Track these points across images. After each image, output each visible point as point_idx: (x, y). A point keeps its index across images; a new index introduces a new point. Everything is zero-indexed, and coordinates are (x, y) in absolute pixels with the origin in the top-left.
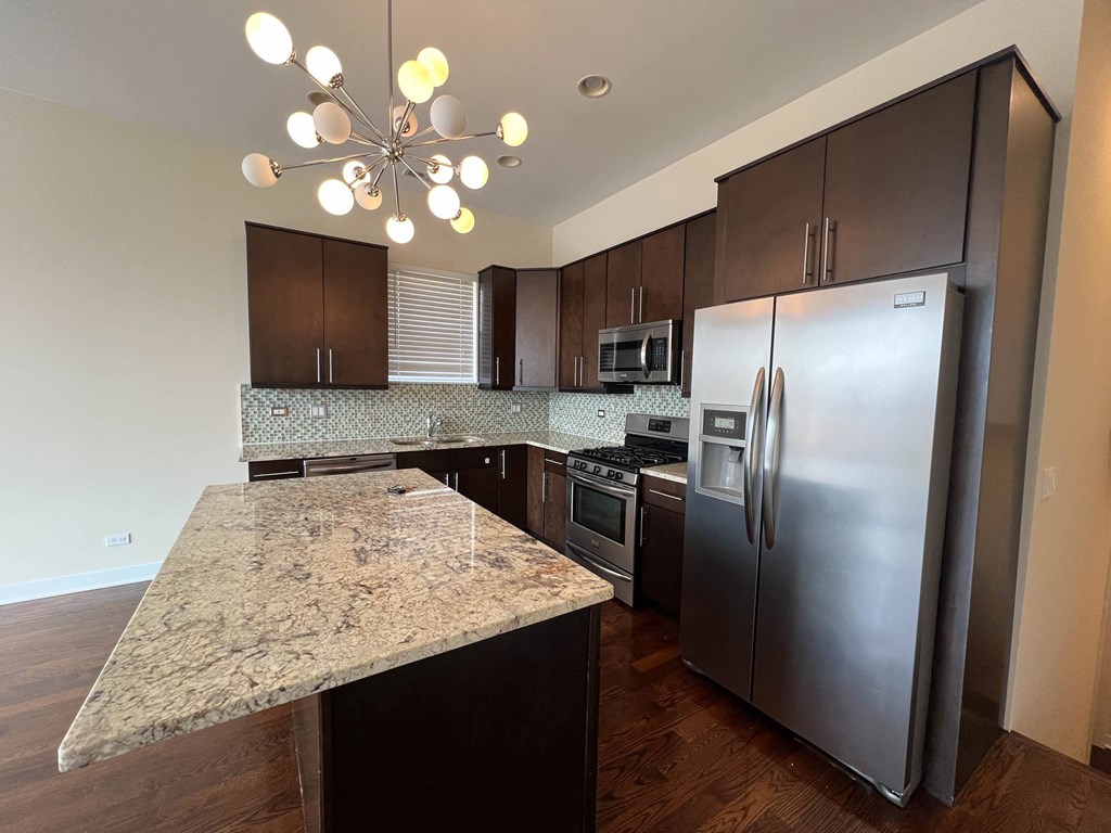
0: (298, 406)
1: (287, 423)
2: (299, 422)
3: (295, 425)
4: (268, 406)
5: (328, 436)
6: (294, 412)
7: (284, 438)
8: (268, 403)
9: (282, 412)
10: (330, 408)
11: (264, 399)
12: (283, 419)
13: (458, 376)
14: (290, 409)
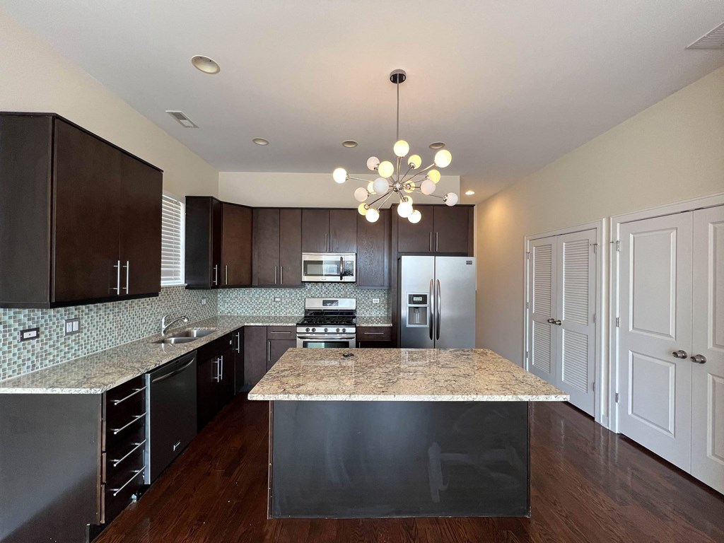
0: (51, 323)
1: (38, 347)
2: (51, 343)
3: (47, 347)
4: (15, 330)
5: (80, 353)
6: (47, 332)
7: (34, 366)
8: (16, 325)
9: (34, 334)
10: (83, 321)
11: (12, 321)
12: (34, 342)
13: (171, 279)
14: (42, 329)
